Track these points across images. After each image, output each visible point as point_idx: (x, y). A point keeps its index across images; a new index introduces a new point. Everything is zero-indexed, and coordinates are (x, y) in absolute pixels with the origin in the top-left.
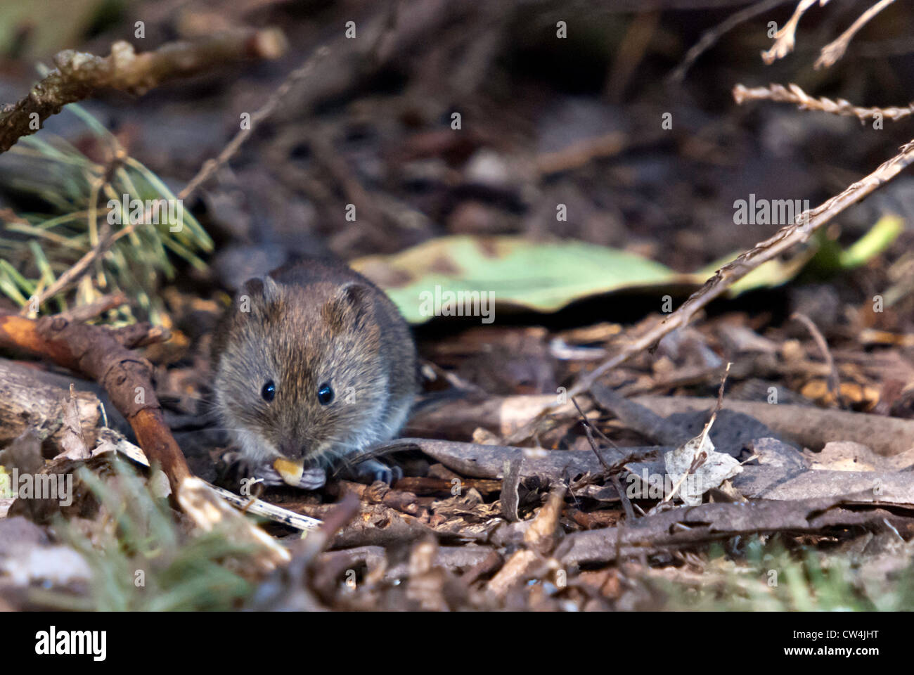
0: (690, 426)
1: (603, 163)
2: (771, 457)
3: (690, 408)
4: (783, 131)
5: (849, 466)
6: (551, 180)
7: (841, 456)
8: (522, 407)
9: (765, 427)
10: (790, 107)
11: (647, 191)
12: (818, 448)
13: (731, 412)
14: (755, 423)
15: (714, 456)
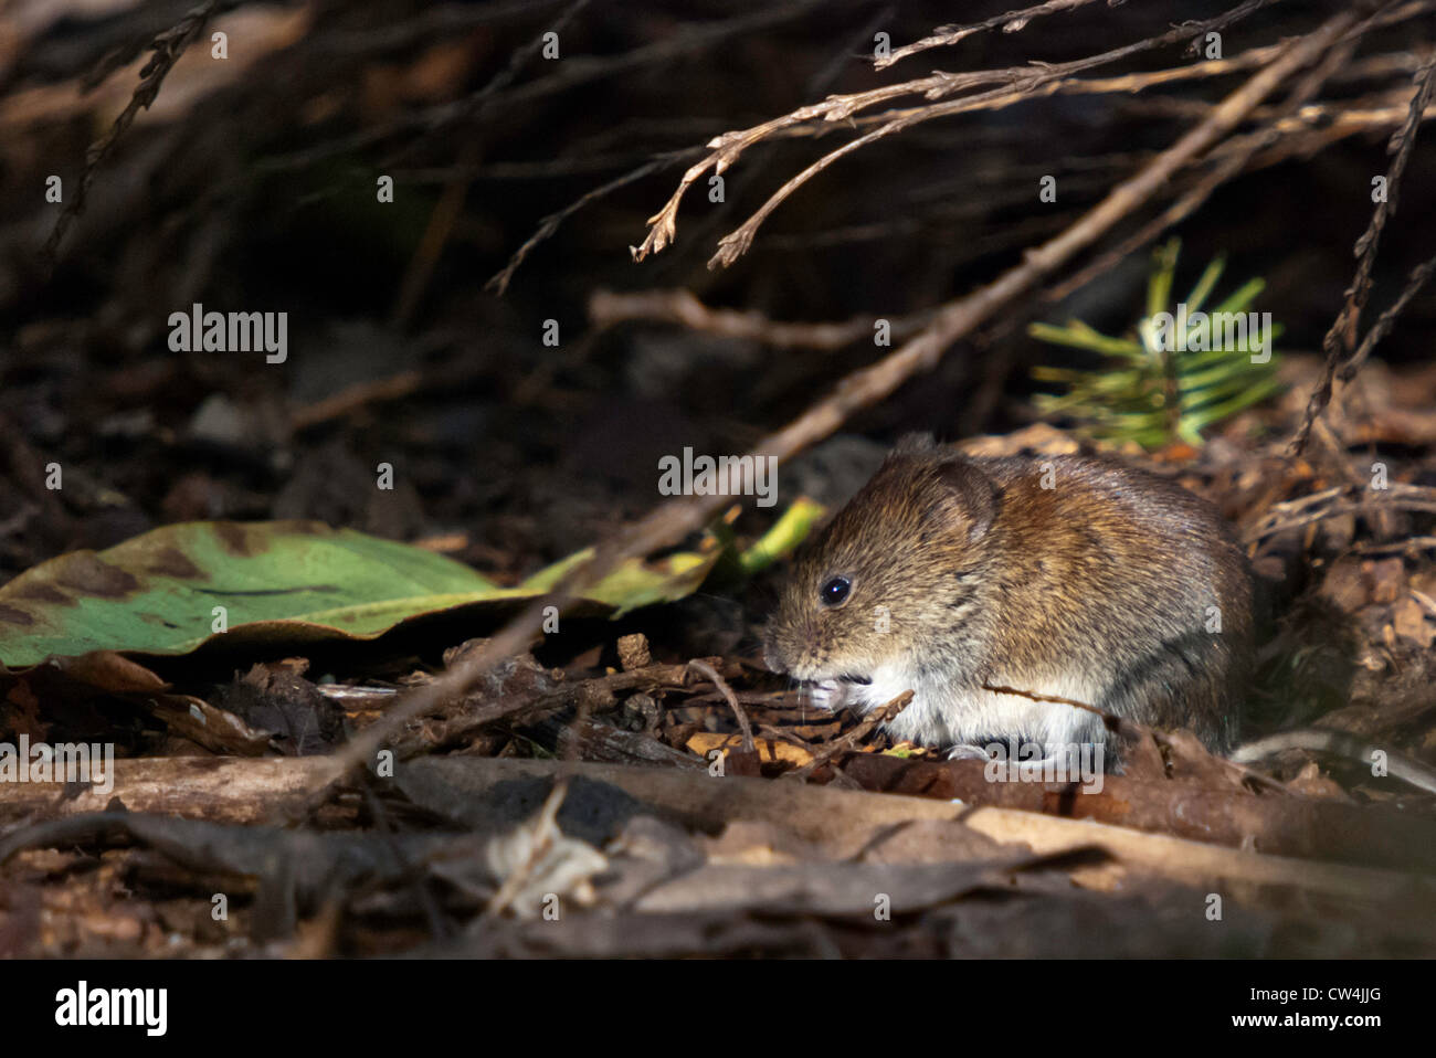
0: (524, 801)
1: (387, 409)
2: (646, 846)
3: (524, 773)
4: (657, 362)
5: (762, 857)
6: (311, 437)
7: (751, 843)
8: (275, 774)
9: (634, 802)
10: (671, 329)
11: (453, 453)
12: (715, 831)
13: (585, 779)
14: (621, 796)
15: (563, 846)
